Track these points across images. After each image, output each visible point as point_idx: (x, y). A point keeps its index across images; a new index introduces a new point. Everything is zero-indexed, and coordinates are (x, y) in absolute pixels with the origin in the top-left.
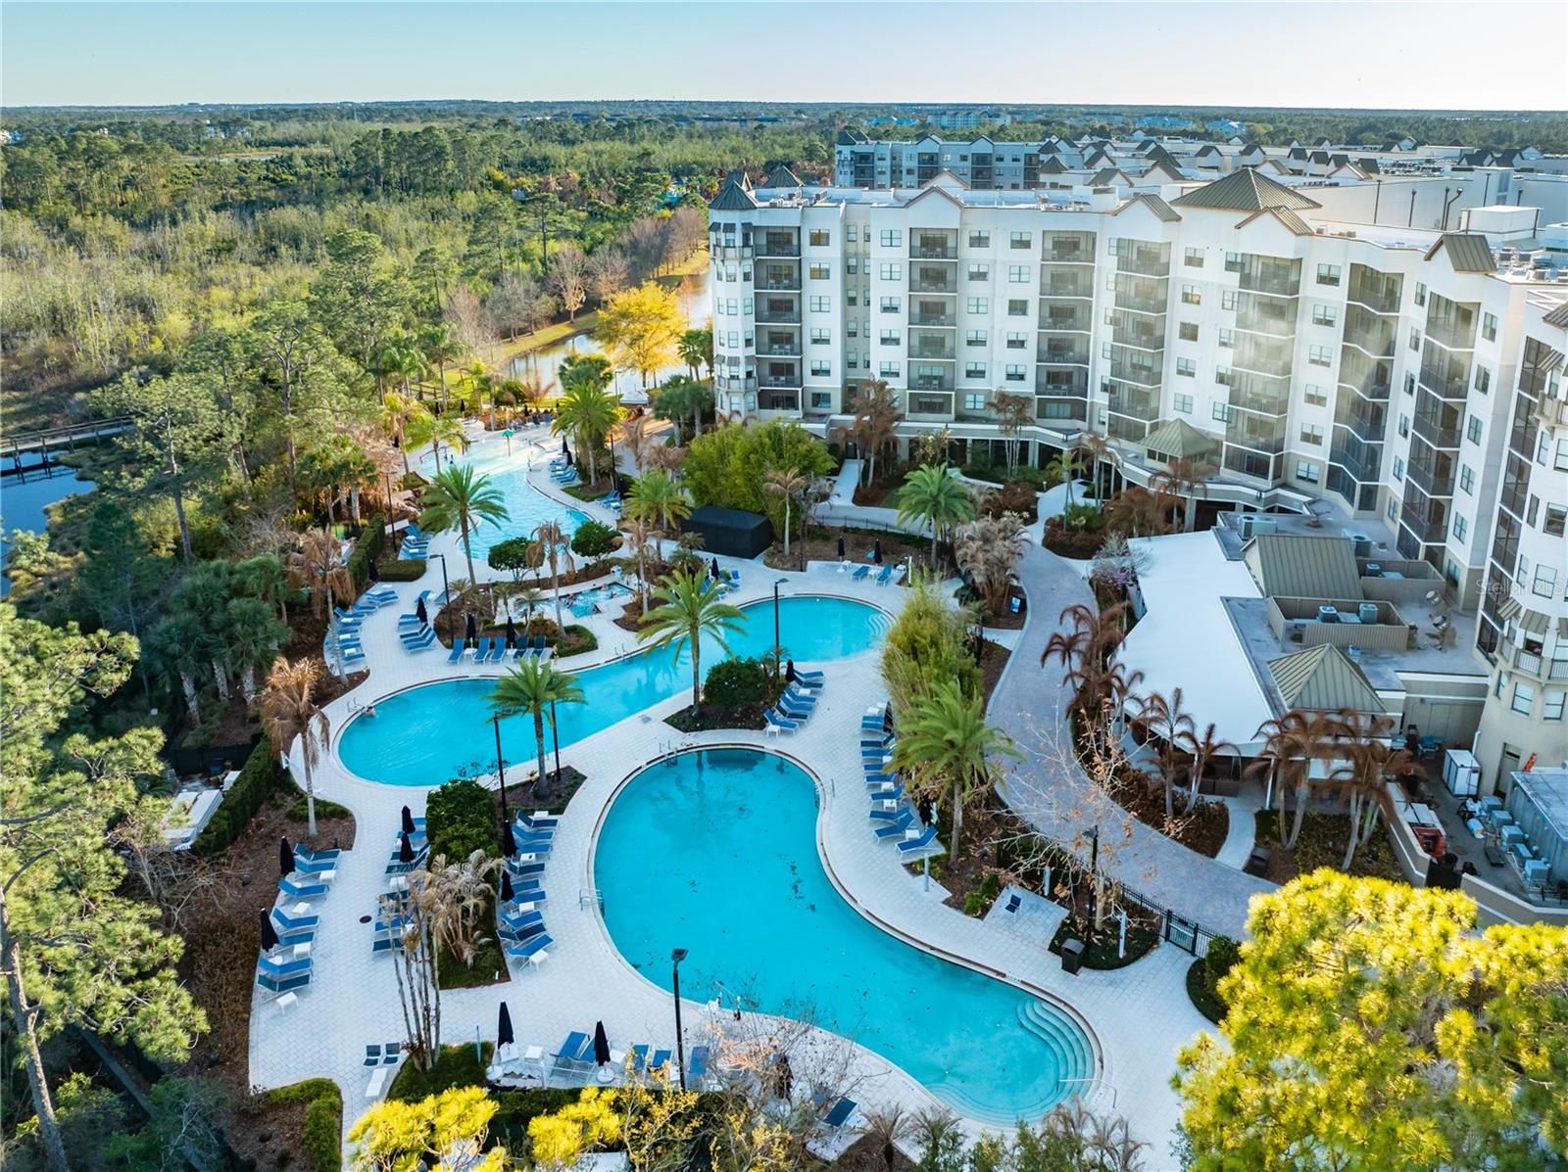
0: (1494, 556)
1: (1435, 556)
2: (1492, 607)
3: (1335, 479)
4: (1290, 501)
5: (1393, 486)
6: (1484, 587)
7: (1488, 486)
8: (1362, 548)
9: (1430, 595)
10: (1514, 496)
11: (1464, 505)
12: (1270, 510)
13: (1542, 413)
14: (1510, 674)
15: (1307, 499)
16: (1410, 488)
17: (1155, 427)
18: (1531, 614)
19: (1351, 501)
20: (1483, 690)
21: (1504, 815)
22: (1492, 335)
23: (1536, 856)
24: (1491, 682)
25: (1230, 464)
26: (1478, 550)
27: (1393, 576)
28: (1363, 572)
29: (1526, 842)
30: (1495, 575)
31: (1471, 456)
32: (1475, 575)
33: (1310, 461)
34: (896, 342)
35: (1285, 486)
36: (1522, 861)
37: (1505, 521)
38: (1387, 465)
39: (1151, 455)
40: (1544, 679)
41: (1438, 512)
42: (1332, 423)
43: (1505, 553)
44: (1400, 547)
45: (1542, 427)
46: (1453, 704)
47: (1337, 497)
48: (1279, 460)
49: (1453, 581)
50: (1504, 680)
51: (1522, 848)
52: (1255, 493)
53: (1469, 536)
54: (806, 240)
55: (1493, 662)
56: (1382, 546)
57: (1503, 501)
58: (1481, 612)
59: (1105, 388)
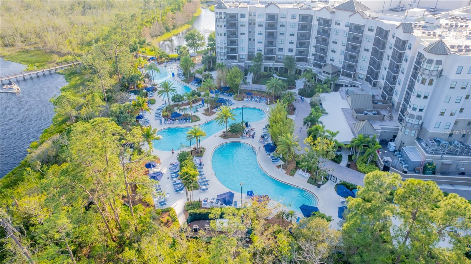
0: (404, 101)
1: (390, 99)
2: (402, 112)
3: (368, 79)
4: (356, 84)
5: (382, 82)
6: (401, 107)
7: (405, 84)
8: (373, 96)
9: (388, 108)
10: (411, 88)
11: (398, 88)
12: (351, 86)
13: (420, 71)
14: (405, 127)
15: (361, 83)
16: (386, 83)
17: (325, 65)
18: (411, 114)
19: (371, 85)
20: (398, 129)
21: (400, 156)
22: (410, 49)
23: (405, 164)
24: (400, 128)
25: (342, 75)
26: (400, 98)
27: (380, 103)
28: (373, 103)
29: (404, 161)
30: (404, 105)
31: (401, 77)
32: (399, 104)
33: (362, 74)
34: (261, 43)
35: (356, 80)
36: (402, 165)
37: (408, 93)
38: (380, 76)
39: (324, 72)
40: (412, 128)
41: (391, 90)
42: (368, 66)
43: (407, 100)
44: (382, 96)
45: (419, 74)
46: (391, 132)
47: (368, 83)
48: (355, 74)
49: (393, 105)
50: (403, 128)
51: (403, 162)
52: (348, 82)
53: (398, 95)
54: (239, 16)
55: (401, 124)
56: (378, 96)
57: (408, 89)
58: (399, 113)
59: (313, 55)
